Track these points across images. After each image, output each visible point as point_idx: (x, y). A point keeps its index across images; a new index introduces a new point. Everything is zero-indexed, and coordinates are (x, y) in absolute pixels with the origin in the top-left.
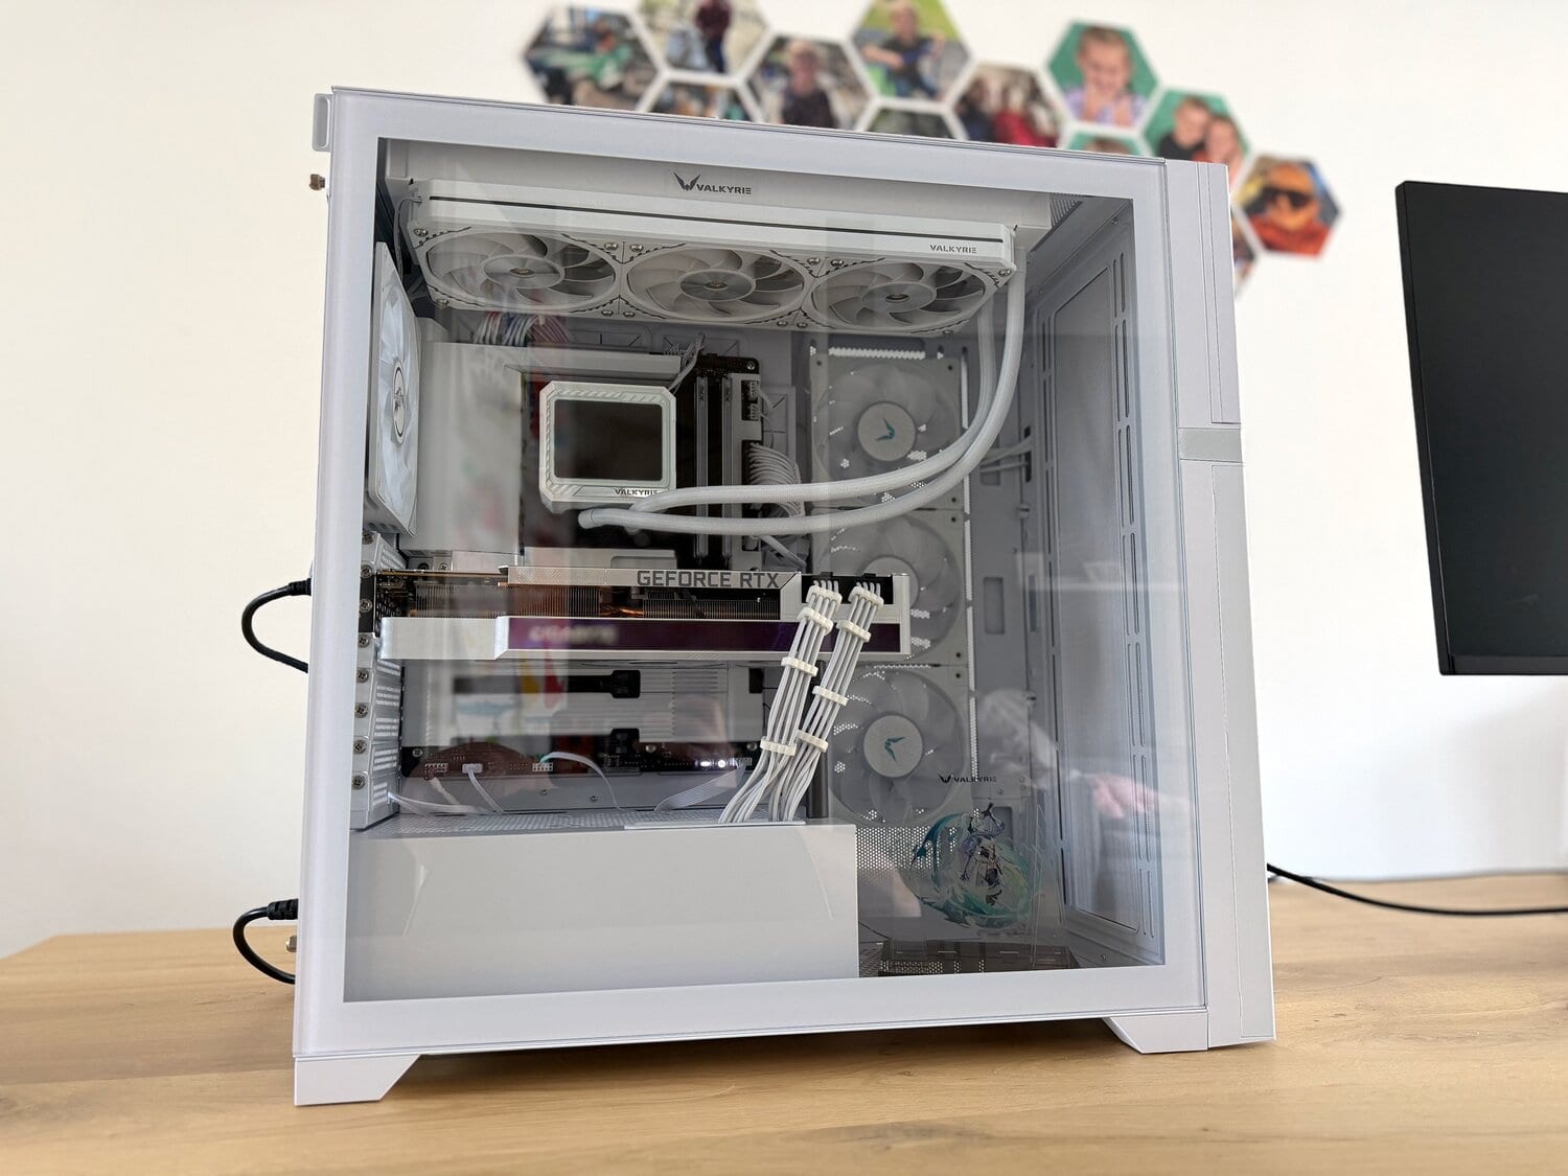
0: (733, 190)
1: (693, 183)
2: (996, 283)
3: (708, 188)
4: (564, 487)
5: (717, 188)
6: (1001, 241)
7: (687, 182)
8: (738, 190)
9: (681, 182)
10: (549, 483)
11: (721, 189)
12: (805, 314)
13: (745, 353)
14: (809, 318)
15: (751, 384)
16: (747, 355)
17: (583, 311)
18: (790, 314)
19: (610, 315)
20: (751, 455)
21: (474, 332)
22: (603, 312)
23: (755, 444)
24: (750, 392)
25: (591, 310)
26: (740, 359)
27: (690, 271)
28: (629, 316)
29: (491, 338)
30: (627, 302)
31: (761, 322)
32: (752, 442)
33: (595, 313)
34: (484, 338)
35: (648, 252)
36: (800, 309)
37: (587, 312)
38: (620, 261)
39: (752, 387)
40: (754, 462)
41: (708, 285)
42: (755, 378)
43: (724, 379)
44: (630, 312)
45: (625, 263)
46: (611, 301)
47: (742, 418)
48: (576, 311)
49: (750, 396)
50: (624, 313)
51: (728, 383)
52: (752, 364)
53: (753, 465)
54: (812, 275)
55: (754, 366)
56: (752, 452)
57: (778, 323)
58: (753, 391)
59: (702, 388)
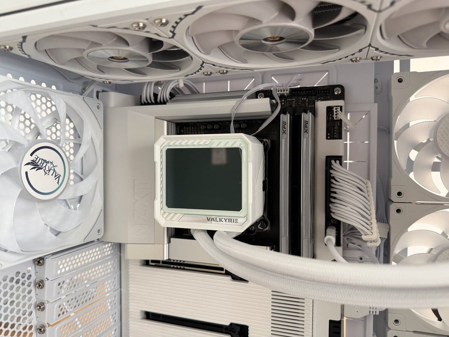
4: (172, 214)
10: (162, 211)
12: (377, 49)
13: (334, 82)
14: (382, 51)
15: (336, 109)
16: (335, 83)
17: (192, 74)
18: (360, 51)
19: (209, 75)
20: (331, 171)
21: (141, 96)
22: (204, 73)
23: (335, 162)
24: (335, 116)
25: (195, 73)
26: (328, 87)
27: (244, 29)
28: (223, 73)
29: (151, 100)
30: (214, 65)
31: (335, 61)
32: (333, 159)
33: (199, 75)
34: (147, 100)
35: (177, 23)
36: (370, 45)
37: (194, 75)
38: (167, 37)
39: (336, 112)
40: (333, 178)
41: (266, 40)
42: (340, 103)
43: (303, 115)
44: (223, 71)
45: (173, 37)
46: (202, 66)
47: (327, 138)
48: (188, 75)
49: (335, 119)
50: (219, 72)
51: (307, 117)
52: (339, 91)
53: (333, 181)
54: (375, 11)
55: (340, 92)
56: (332, 169)
57: (351, 60)
58: (336, 115)
59: (285, 123)
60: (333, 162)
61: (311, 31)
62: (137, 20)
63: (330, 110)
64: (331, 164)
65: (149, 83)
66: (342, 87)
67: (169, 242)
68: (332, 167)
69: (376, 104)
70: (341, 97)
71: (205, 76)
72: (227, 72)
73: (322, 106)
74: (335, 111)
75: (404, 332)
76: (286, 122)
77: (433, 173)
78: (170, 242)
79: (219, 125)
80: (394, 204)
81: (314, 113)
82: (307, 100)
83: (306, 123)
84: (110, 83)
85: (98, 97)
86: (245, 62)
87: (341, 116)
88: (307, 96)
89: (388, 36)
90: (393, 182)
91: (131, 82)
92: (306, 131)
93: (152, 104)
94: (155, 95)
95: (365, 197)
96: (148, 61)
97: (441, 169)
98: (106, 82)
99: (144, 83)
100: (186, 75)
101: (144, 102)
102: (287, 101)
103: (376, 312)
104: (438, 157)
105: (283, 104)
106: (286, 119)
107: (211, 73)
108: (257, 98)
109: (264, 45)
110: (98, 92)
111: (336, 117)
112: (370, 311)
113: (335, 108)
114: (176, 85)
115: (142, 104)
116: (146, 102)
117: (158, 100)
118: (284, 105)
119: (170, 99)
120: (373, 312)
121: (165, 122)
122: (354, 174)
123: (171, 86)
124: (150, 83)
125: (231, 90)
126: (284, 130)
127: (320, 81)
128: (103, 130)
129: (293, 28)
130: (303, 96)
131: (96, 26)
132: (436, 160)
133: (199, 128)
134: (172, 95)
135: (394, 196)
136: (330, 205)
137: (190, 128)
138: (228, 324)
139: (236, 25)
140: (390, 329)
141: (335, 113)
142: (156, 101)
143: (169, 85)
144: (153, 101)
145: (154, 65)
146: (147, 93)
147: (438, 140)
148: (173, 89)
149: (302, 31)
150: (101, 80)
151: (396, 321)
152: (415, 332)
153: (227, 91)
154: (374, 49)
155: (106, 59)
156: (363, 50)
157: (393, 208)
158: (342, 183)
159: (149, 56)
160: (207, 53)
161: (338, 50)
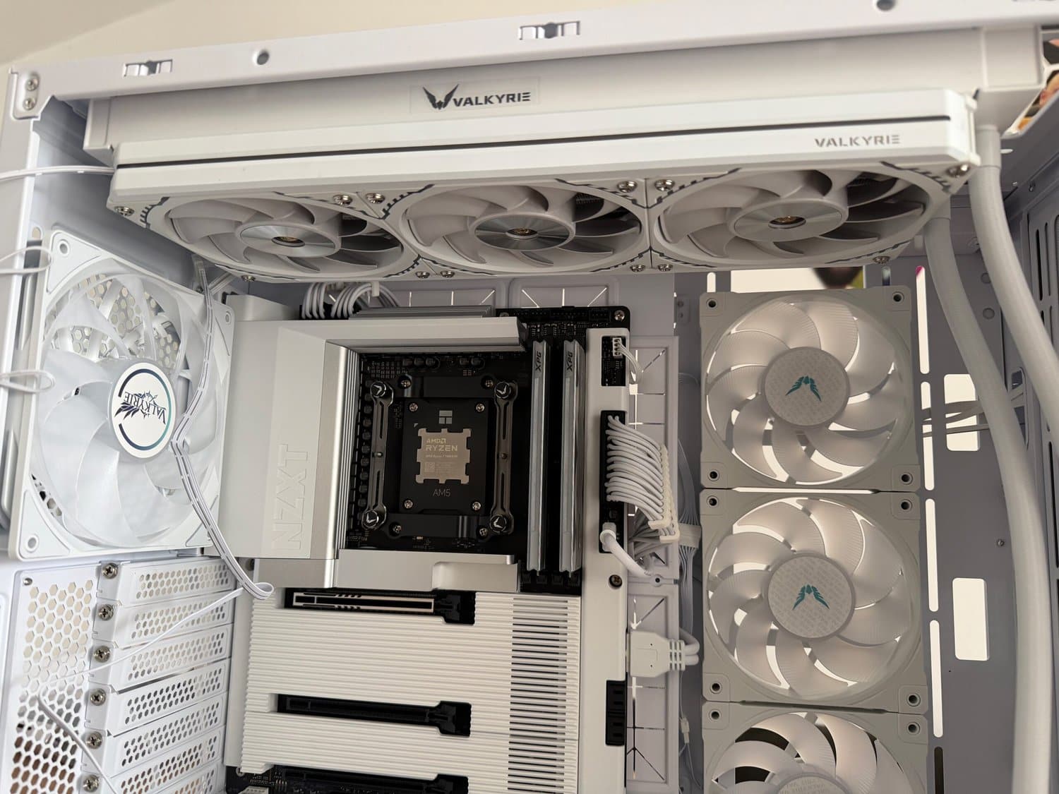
0: (504, 99)
1: (448, 97)
2: (946, 188)
3: (469, 101)
5: (481, 100)
6: (947, 118)
7: (440, 98)
8: (511, 98)
9: (432, 98)
11: (487, 100)
12: (662, 255)
13: (616, 301)
14: (670, 258)
15: (616, 341)
16: (617, 304)
17: (397, 274)
18: (640, 255)
19: (426, 277)
20: (608, 432)
21: (301, 307)
22: (416, 274)
23: (614, 418)
24: (614, 351)
25: (403, 272)
26: (606, 309)
27: (483, 215)
28: (449, 276)
29: (318, 313)
30: (434, 262)
31: (609, 268)
32: (611, 415)
33: (410, 276)
34: (311, 313)
35: (395, 201)
36: (651, 249)
37: (401, 275)
38: (376, 216)
39: (616, 345)
40: (611, 442)
41: (512, 232)
42: (623, 332)
43: (566, 343)
44: (447, 272)
45: (384, 218)
46: (416, 262)
47: (603, 384)
48: (390, 275)
49: (614, 355)
50: (441, 273)
51: (572, 347)
52: (621, 315)
53: (610, 446)
54: (643, 207)
55: (623, 318)
56: (609, 428)
57: (631, 268)
58: (616, 349)
59: (539, 355)
60: (610, 418)
61: (572, 226)
62: (341, 192)
63: (607, 342)
64: (608, 421)
65: (317, 284)
66: (626, 311)
67: (336, 556)
68: (609, 425)
69: (677, 339)
70: (626, 324)
71: (419, 279)
72: (453, 274)
73: (596, 335)
74: (614, 343)
75: (728, 704)
76: (541, 352)
77: (764, 447)
78: (337, 558)
79: (434, 359)
80: (705, 490)
81: (585, 346)
82: (575, 327)
83: (571, 355)
84: (253, 279)
85: (224, 302)
86: (483, 262)
87: (625, 351)
88: (575, 321)
89: (671, 237)
90: (704, 457)
91: (290, 281)
92: (570, 367)
93: (320, 318)
94: (328, 307)
95: (656, 468)
96: (334, 247)
97: (773, 440)
98: (247, 276)
99: (308, 285)
100: (387, 275)
101: (306, 315)
102: (544, 327)
103: (680, 665)
104: (771, 422)
105: (538, 330)
106: (541, 348)
107: (428, 274)
108: (498, 316)
109: (509, 239)
110: (225, 295)
111: (616, 353)
112: (671, 665)
113: (614, 339)
114: (366, 293)
115: (301, 318)
116: (310, 316)
117: (333, 314)
118: (539, 332)
119: (354, 312)
120: (676, 665)
121: (343, 350)
122: (642, 435)
123: (359, 291)
124: (319, 285)
125: (457, 305)
126: (538, 364)
127: (594, 299)
128: (230, 357)
129: (546, 221)
130: (569, 321)
131: (282, 194)
132: (769, 427)
133: (398, 364)
134: (357, 308)
135: (705, 480)
136: (606, 484)
137: (383, 364)
138: (435, 704)
139: (474, 211)
140: (705, 700)
141: (614, 347)
142: (328, 313)
143: (354, 291)
144: (322, 315)
145: (342, 256)
146: (313, 301)
147: (767, 395)
148: (359, 298)
149: (558, 225)
150: (239, 274)
151: (716, 687)
152: (744, 703)
153: (448, 305)
154: (658, 254)
155: (268, 239)
156: (644, 255)
157: (704, 497)
158: (622, 446)
159: (336, 239)
160: (428, 243)
161: (611, 253)
